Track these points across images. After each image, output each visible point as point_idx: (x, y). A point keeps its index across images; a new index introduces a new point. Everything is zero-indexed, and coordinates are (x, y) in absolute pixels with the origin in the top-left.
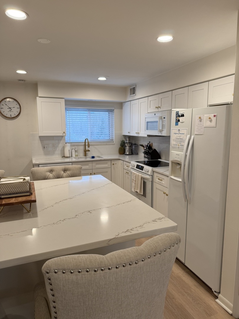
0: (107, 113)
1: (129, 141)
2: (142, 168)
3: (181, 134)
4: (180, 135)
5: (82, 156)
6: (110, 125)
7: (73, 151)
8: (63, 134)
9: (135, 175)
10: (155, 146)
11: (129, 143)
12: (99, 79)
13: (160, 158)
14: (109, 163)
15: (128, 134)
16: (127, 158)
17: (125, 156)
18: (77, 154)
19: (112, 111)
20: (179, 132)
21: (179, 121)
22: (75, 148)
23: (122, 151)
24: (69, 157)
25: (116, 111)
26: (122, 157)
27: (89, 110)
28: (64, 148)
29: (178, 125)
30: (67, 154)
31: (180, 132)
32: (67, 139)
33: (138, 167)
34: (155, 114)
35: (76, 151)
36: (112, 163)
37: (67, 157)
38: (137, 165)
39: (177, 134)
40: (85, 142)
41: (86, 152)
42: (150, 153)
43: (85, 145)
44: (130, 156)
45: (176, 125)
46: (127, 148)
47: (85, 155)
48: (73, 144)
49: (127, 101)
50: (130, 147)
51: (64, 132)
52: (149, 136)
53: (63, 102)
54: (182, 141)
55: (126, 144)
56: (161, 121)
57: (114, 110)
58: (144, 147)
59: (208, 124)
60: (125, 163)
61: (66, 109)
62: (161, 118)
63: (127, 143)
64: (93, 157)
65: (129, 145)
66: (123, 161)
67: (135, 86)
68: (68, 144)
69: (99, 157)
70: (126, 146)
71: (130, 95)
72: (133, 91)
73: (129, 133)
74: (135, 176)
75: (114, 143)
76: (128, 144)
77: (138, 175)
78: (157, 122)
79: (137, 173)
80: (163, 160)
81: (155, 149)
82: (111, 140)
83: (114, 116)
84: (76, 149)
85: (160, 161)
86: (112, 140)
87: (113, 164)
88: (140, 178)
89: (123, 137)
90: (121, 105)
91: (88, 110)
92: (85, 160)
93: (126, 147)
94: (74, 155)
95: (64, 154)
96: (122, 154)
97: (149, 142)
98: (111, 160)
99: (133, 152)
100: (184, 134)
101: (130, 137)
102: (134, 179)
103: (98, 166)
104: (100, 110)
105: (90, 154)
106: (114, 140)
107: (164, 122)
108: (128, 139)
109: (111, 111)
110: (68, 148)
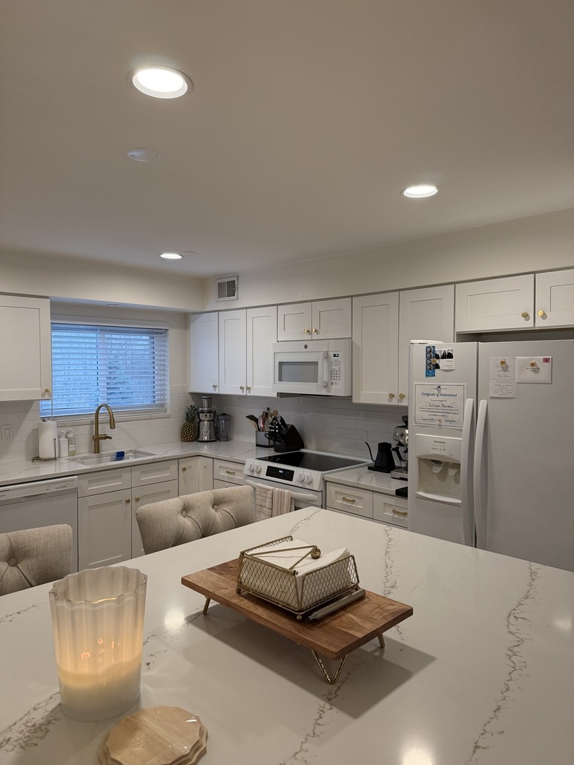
0: (148, 338)
1: (208, 407)
2: (289, 475)
3: (447, 395)
4: (440, 398)
5: (86, 455)
6: (156, 368)
7: (64, 441)
8: (43, 395)
9: (270, 492)
11: (209, 412)
12: (162, 256)
13: (303, 447)
14: (174, 466)
15: (211, 391)
16: (205, 449)
17: (200, 445)
18: (72, 448)
19: (160, 333)
20: (439, 392)
21: (437, 366)
22: (68, 433)
23: (190, 433)
24: (55, 459)
25: (173, 334)
26: (191, 449)
27: (104, 330)
28: (36, 435)
29: (434, 376)
30: (47, 449)
31: (443, 392)
32: (45, 406)
33: (271, 472)
34: (306, 347)
35: (70, 442)
36: (182, 466)
37: (45, 460)
38: (269, 467)
39: (434, 394)
40: (97, 414)
41: (97, 441)
43: (97, 423)
44: (213, 444)
45: (427, 376)
46: (205, 427)
47: (97, 449)
48: (66, 422)
49: (206, 310)
50: (212, 423)
51: (47, 391)
52: (281, 395)
53: (45, 306)
54: (449, 411)
55: (201, 415)
57: (167, 330)
58: (256, 420)
59: (529, 375)
60: (217, 463)
61: (54, 327)
63: (202, 412)
64: (120, 455)
65: (208, 418)
66: (212, 460)
67: (235, 279)
68: (49, 422)
69: (136, 453)
70: (201, 420)
71: (219, 297)
72: (229, 288)
73: (215, 387)
74: (270, 496)
75: (167, 413)
76: (208, 415)
77: (281, 495)
78: (316, 363)
79: (277, 489)
81: (293, 426)
82: (157, 405)
83: (168, 344)
84: (70, 436)
86: (162, 405)
87: (184, 469)
88: (286, 500)
89: (190, 397)
90: (184, 320)
91: (101, 330)
92: (97, 466)
93: (201, 423)
94: (65, 453)
95: (37, 449)
96: (190, 441)
97: (268, 409)
98: (178, 459)
99: (219, 436)
100: (455, 396)
101: (210, 397)
102: (268, 504)
105: (109, 448)
106: (168, 407)
108: (205, 402)
109: (157, 333)
110: (49, 434)
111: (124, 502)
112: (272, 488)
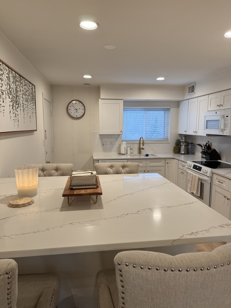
0: (163, 112)
1: (185, 140)
2: (200, 169)
5: (137, 154)
6: (165, 124)
7: (129, 148)
8: (120, 133)
9: (192, 175)
10: (215, 146)
11: (185, 142)
12: (157, 79)
13: (220, 159)
14: (163, 161)
15: (184, 133)
16: (182, 157)
17: (180, 155)
18: (131, 151)
19: (168, 110)
22: (130, 146)
23: (177, 150)
24: (125, 154)
25: (172, 110)
26: (176, 156)
27: (146, 110)
28: (120, 146)
30: (123, 152)
32: (123, 137)
33: (195, 167)
34: (216, 113)
35: (131, 149)
36: (166, 162)
37: (123, 154)
38: (194, 165)
40: (140, 141)
41: (140, 150)
42: (208, 154)
43: (140, 143)
44: (186, 155)
46: (183, 148)
47: (140, 153)
48: (129, 142)
49: (184, 99)
50: (186, 146)
51: (121, 131)
52: (208, 135)
53: (122, 102)
56: (223, 119)
57: (170, 109)
58: (202, 147)
60: (180, 162)
61: (124, 110)
62: (223, 117)
63: (182, 142)
64: (147, 155)
65: (184, 145)
66: (178, 160)
67: (194, 85)
68: (124, 142)
69: (153, 155)
70: (181, 145)
71: (189, 93)
72: (192, 89)
73: (185, 131)
74: (191, 176)
75: (169, 141)
77: (195, 176)
78: (219, 120)
79: (194, 174)
80: (224, 161)
81: (214, 149)
82: (165, 138)
83: (170, 114)
84: (131, 147)
85: (220, 162)
86: (167, 139)
87: (168, 163)
88: (197, 179)
89: (179, 136)
90: (178, 104)
91: (144, 110)
92: (140, 157)
93: (181, 146)
94: (129, 153)
95: (120, 152)
96: (176, 153)
97: (208, 142)
98: (165, 159)
99: (189, 152)
101: (186, 136)
102: (191, 180)
103: (152, 164)
104: (156, 109)
105: (144, 152)
106: (169, 139)
107: (226, 120)
108: (184, 138)
109: (167, 110)
110: (124, 146)
111: (143, 171)
112: (192, 173)
